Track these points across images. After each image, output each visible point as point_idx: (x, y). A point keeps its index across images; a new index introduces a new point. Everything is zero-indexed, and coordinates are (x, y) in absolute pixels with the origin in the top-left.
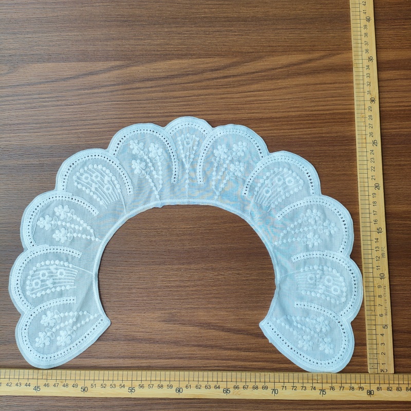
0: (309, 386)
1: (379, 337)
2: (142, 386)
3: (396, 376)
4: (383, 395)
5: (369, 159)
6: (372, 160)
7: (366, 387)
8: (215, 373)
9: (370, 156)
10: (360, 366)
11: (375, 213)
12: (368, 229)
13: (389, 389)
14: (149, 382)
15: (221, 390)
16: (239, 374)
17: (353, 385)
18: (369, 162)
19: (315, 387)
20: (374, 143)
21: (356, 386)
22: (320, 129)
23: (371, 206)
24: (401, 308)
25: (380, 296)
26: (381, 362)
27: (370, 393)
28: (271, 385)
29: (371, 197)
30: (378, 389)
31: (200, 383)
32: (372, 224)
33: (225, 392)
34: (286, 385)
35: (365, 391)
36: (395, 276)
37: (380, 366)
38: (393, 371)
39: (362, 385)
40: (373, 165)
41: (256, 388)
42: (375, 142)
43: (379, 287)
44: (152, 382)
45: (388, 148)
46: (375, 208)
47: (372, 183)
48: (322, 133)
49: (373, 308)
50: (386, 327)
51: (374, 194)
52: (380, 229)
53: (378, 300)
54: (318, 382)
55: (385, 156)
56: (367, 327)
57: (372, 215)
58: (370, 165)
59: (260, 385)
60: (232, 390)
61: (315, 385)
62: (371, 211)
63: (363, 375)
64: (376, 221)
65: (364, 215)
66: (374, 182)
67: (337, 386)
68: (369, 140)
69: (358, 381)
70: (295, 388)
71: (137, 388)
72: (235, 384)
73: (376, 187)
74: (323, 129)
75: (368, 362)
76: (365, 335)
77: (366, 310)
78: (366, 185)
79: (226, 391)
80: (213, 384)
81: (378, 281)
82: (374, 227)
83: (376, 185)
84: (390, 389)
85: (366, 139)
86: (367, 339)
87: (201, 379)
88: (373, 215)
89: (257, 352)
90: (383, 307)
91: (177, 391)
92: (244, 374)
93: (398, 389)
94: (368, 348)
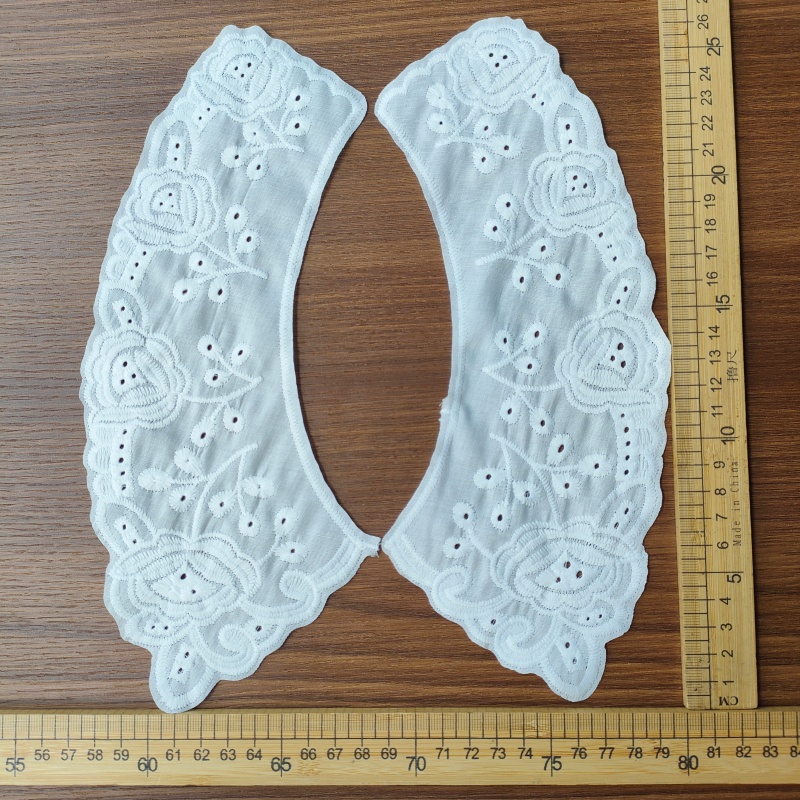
0: (512, 746)
1: (716, 607)
2: (42, 755)
3: (763, 714)
4: (725, 770)
5: (696, 93)
6: (706, 97)
7: (678, 747)
8: (248, 716)
9: (699, 86)
10: (662, 687)
11: (710, 252)
12: (691, 300)
13: (741, 752)
14: (64, 744)
15: (266, 762)
16: (315, 716)
17: (638, 743)
18: (696, 103)
19: (530, 750)
20: (712, 46)
21: (647, 746)
22: (555, 10)
23: (701, 233)
24: (781, 524)
25: (720, 492)
26: (720, 677)
27: (689, 765)
28: (405, 747)
29: (700, 207)
30: (711, 752)
31: (206, 745)
32: (703, 285)
33: (276, 767)
34: (448, 744)
35: (674, 759)
36: (766, 434)
37: (717, 689)
38: (753, 702)
39: (665, 743)
40: (708, 110)
41: (364, 754)
42: (715, 42)
43: (719, 464)
44: (73, 745)
45: (751, 62)
46: (711, 239)
47: (703, 165)
48: (561, 23)
49: (698, 526)
50: (736, 579)
51: (710, 197)
52: (725, 300)
53: (714, 504)
54: (540, 734)
55: (743, 86)
56: (682, 580)
57: (702, 259)
58: (699, 110)
59: (375, 747)
60: (295, 762)
61: (529, 744)
62: (701, 248)
63: (667, 714)
64: (712, 276)
65: (677, 262)
66: (710, 162)
67: (592, 746)
68: (698, 36)
69: (654, 732)
70: (472, 753)
71: (29, 761)
72: (303, 744)
73: (716, 175)
74: (565, 9)
75: (686, 676)
76: (676, 602)
77: (678, 531)
78: (687, 170)
79: (281, 764)
80: (242, 748)
81: (713, 449)
82: (707, 294)
83: (716, 170)
84: (745, 752)
85: (687, 34)
86: (682, 612)
87: (208, 734)
88: (704, 258)
89: (369, 653)
90: (729, 523)
91: (143, 767)
92: (329, 716)
93: (767, 752)
94: (683, 639)
